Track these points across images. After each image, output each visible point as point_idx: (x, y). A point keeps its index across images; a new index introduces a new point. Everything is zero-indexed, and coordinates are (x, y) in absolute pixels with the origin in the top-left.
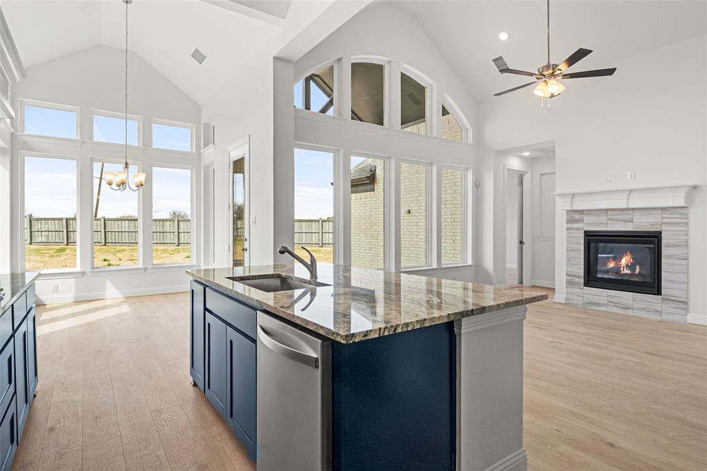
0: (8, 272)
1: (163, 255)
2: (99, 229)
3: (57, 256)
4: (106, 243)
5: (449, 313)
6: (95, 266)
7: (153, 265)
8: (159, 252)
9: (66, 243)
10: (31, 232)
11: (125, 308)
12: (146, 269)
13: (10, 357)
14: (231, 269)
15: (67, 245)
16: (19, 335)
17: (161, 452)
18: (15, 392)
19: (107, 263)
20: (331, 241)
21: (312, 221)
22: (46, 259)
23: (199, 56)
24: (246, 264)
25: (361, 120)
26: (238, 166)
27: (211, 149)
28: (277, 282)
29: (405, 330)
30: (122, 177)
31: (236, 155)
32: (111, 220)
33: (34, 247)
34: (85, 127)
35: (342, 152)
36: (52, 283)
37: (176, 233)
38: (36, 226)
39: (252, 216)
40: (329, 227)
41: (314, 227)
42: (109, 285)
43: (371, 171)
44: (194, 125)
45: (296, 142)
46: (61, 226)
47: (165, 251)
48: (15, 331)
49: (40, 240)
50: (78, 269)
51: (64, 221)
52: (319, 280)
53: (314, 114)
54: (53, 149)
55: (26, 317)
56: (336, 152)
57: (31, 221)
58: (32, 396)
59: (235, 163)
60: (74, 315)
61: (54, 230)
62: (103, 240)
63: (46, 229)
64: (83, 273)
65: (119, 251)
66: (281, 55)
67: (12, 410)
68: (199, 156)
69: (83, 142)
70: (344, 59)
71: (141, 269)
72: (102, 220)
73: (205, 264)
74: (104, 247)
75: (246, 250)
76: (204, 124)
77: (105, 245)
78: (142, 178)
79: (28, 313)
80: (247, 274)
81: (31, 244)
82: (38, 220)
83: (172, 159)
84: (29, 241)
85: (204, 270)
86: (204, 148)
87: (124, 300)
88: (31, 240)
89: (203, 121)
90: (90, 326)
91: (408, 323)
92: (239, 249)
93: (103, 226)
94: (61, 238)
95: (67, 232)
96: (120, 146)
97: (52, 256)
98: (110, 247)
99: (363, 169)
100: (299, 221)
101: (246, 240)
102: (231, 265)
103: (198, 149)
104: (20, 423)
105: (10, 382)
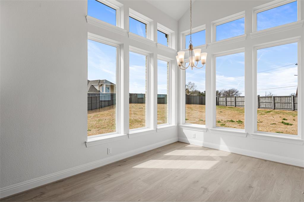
2: (291, 102)
4: (294, 109)
9: (273, 108)
10: (259, 103)
15: (274, 109)
38: (261, 100)
42: (222, 141)
46: (271, 100)
49: (262, 107)
51: (273, 98)
57: (259, 98)
61: (268, 102)
62: (293, 108)
63: (265, 102)
64: (207, 129)
72: (292, 97)
74: (293, 112)
77: (294, 110)
81: (259, 108)
82: (262, 97)
88: (259, 106)
93: (293, 100)
94: (272, 106)
95: (274, 103)
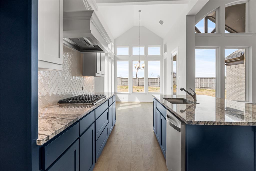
0: (107, 92)
1: (154, 90)
2: (137, 81)
3: (126, 89)
5: (250, 122)
6: (133, 92)
7: (148, 93)
8: (153, 89)
10: (121, 82)
11: (140, 105)
12: (146, 94)
13: (107, 113)
14: (172, 95)
16: (110, 108)
17: (141, 149)
18: (109, 122)
19: (138, 91)
20: (215, 87)
21: (207, 78)
22: (124, 89)
23: (161, 22)
24: (177, 94)
25: (236, 32)
26: (175, 58)
27: (166, 53)
28: (182, 101)
29: (220, 125)
30: (138, 65)
31: (174, 55)
32: (140, 78)
33: (122, 86)
34: (131, 51)
35: (220, 48)
36: (123, 96)
37: (159, 83)
38: (122, 80)
39: (179, 77)
40: (214, 81)
41: (213, 80)
42: (136, 98)
43: (241, 54)
44: (161, 46)
45: (196, 47)
47: (155, 89)
48: (109, 107)
49: (123, 84)
50: (129, 93)
52: (197, 102)
53: (209, 34)
54: (124, 58)
55: (112, 104)
56: (217, 48)
58: (114, 125)
59: (173, 57)
60: (127, 106)
62: (138, 85)
63: (124, 81)
64: (130, 94)
65: (142, 88)
66: (189, 14)
67: (108, 126)
68: (163, 56)
69: (130, 56)
70: (221, 7)
71: (145, 94)
72: (138, 78)
73: (164, 93)
75: (177, 89)
76: (164, 45)
78: (144, 65)
79: (113, 103)
80: (177, 97)
81: (121, 85)
83: (154, 58)
84: (120, 84)
85: (164, 95)
86: (164, 53)
87: (140, 103)
89: (164, 44)
90: (130, 110)
91: (221, 122)
92: (174, 88)
96: (138, 56)
97: (125, 89)
98: (139, 87)
99: (237, 54)
100: (197, 78)
101: (177, 85)
102: (172, 94)
103: (162, 54)
104: (110, 130)
105: (107, 119)
